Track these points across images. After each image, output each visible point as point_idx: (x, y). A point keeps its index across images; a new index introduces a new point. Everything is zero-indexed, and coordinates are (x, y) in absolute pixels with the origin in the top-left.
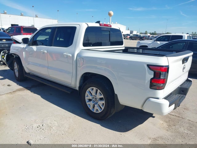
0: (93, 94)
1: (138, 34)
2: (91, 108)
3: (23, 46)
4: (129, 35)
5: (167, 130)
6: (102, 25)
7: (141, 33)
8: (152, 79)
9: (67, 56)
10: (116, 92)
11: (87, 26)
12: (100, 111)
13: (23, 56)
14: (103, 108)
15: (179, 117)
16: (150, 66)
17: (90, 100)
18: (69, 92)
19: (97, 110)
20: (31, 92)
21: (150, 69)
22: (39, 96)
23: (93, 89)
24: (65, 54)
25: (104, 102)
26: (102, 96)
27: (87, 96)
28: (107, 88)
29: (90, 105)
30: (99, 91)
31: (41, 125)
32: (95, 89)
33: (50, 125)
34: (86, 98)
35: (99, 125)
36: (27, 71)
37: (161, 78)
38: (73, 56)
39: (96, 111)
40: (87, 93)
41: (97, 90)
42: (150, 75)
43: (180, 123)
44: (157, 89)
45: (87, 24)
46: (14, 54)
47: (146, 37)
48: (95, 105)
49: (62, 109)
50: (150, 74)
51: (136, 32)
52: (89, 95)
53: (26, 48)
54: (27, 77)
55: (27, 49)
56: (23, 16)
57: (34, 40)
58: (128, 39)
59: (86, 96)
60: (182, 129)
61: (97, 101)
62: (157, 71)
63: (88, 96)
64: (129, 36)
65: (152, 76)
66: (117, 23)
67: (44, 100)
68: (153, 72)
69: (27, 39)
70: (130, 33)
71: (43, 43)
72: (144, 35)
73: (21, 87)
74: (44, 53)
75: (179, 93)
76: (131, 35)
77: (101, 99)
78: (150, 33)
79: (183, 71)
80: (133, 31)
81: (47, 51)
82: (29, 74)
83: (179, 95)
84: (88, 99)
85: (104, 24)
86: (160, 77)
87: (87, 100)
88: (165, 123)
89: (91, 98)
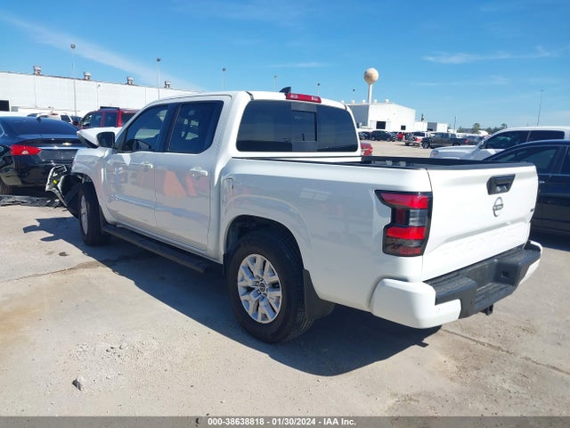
0: (255, 273)
1: (451, 131)
2: (250, 312)
3: (102, 153)
4: (423, 135)
5: (452, 379)
6: (292, 96)
7: (461, 131)
8: (387, 227)
9: (199, 176)
10: (306, 267)
11: (250, 100)
12: (270, 320)
13: (101, 179)
14: (278, 310)
15: (499, 348)
16: (383, 195)
17: (249, 290)
18: (202, 271)
19: (265, 317)
20: (114, 271)
21: (383, 200)
22: (132, 282)
23: (254, 260)
24: (194, 170)
25: (279, 293)
26: (276, 278)
27: (242, 280)
28: (288, 256)
29: (249, 301)
30: (268, 264)
31: (117, 346)
32: (259, 258)
33: (138, 346)
34: (240, 284)
35: (267, 355)
36: (109, 217)
37: (411, 224)
38: (212, 173)
39: (263, 319)
40: (241, 272)
41: (265, 262)
42: (383, 218)
43: (495, 364)
44: (401, 253)
45: (250, 94)
46: (82, 175)
47: (471, 140)
48: (261, 304)
49: (182, 314)
50: (382, 214)
51: (446, 126)
52: (246, 277)
53: (107, 158)
54: (111, 235)
55: (109, 162)
56: (132, 84)
57: (128, 139)
58: (418, 145)
59: (239, 278)
60: (498, 378)
61: (265, 292)
62: (399, 206)
63: (244, 280)
64: (421, 138)
65: (388, 221)
66: (387, 100)
67: (141, 290)
68: (389, 210)
69: (112, 134)
70: (429, 130)
71: (151, 146)
72: (468, 135)
73: (91, 259)
74: (147, 168)
75: (497, 279)
76: (429, 134)
77: (274, 286)
78: (489, 131)
79: (495, 215)
80: (435, 124)
81: (154, 164)
82: (114, 226)
83: (496, 285)
84: (244, 287)
85: (299, 95)
86: (407, 222)
87: (241, 291)
88: (453, 362)
89: (250, 283)
